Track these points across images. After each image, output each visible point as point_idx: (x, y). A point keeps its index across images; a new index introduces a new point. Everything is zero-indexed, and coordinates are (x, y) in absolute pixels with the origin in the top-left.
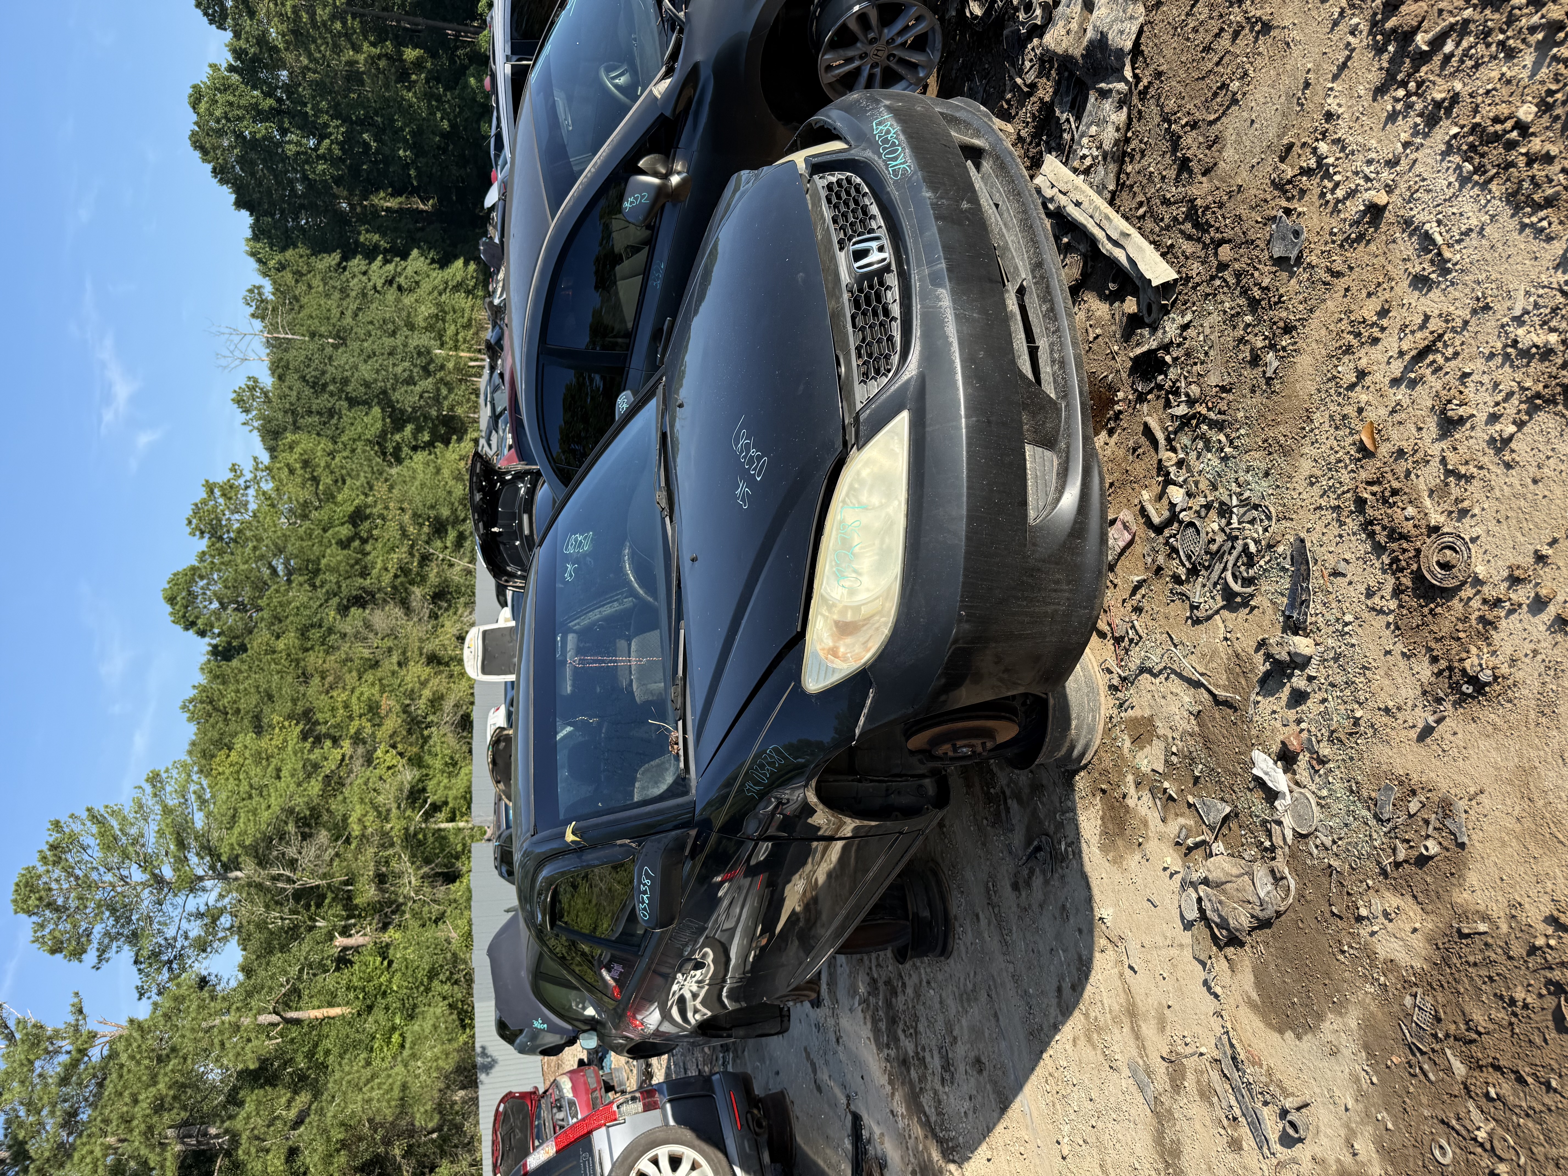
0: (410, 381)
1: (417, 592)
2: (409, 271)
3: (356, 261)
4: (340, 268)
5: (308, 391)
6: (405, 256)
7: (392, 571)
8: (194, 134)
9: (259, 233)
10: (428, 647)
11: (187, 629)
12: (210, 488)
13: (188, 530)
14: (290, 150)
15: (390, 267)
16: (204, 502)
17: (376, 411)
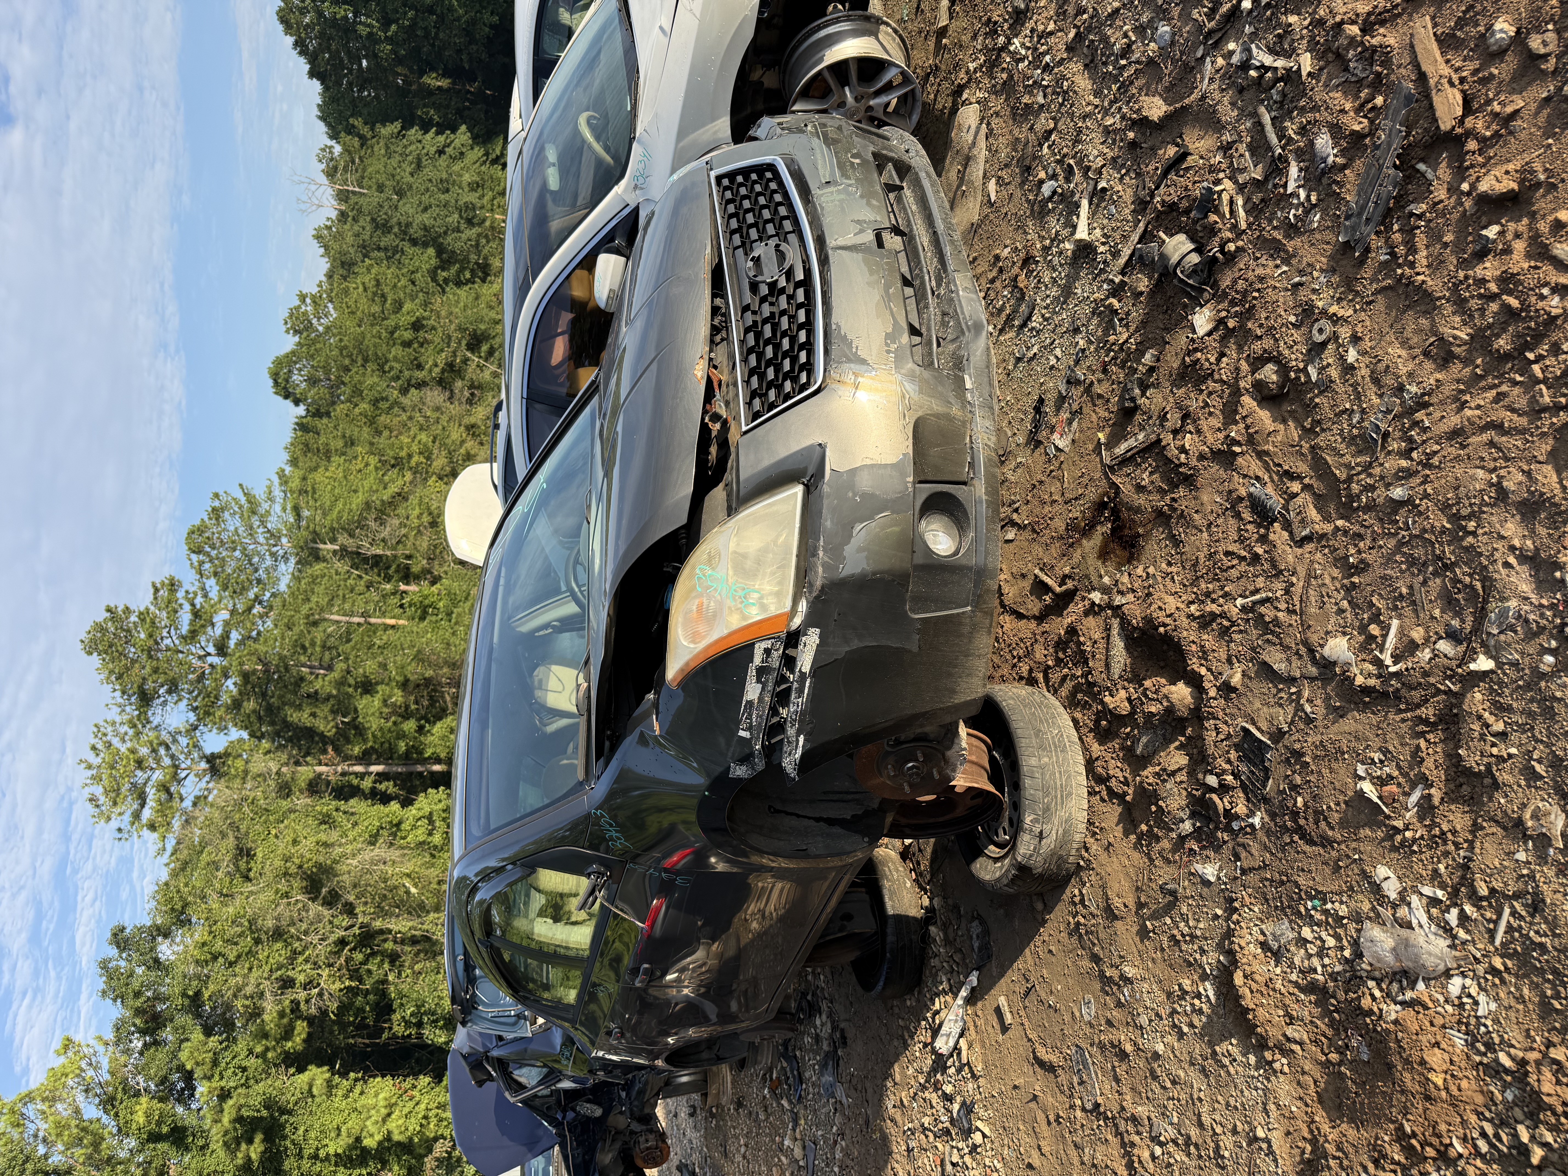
0: (458, 230)
1: (459, 384)
2: (457, 143)
3: (413, 131)
4: (400, 135)
6: (454, 130)
7: (441, 366)
8: (281, 10)
9: (328, 100)
10: (467, 421)
11: (286, 397)
12: (303, 298)
13: (284, 328)
14: (363, 31)
15: (441, 139)
16: (298, 308)
17: (431, 251)
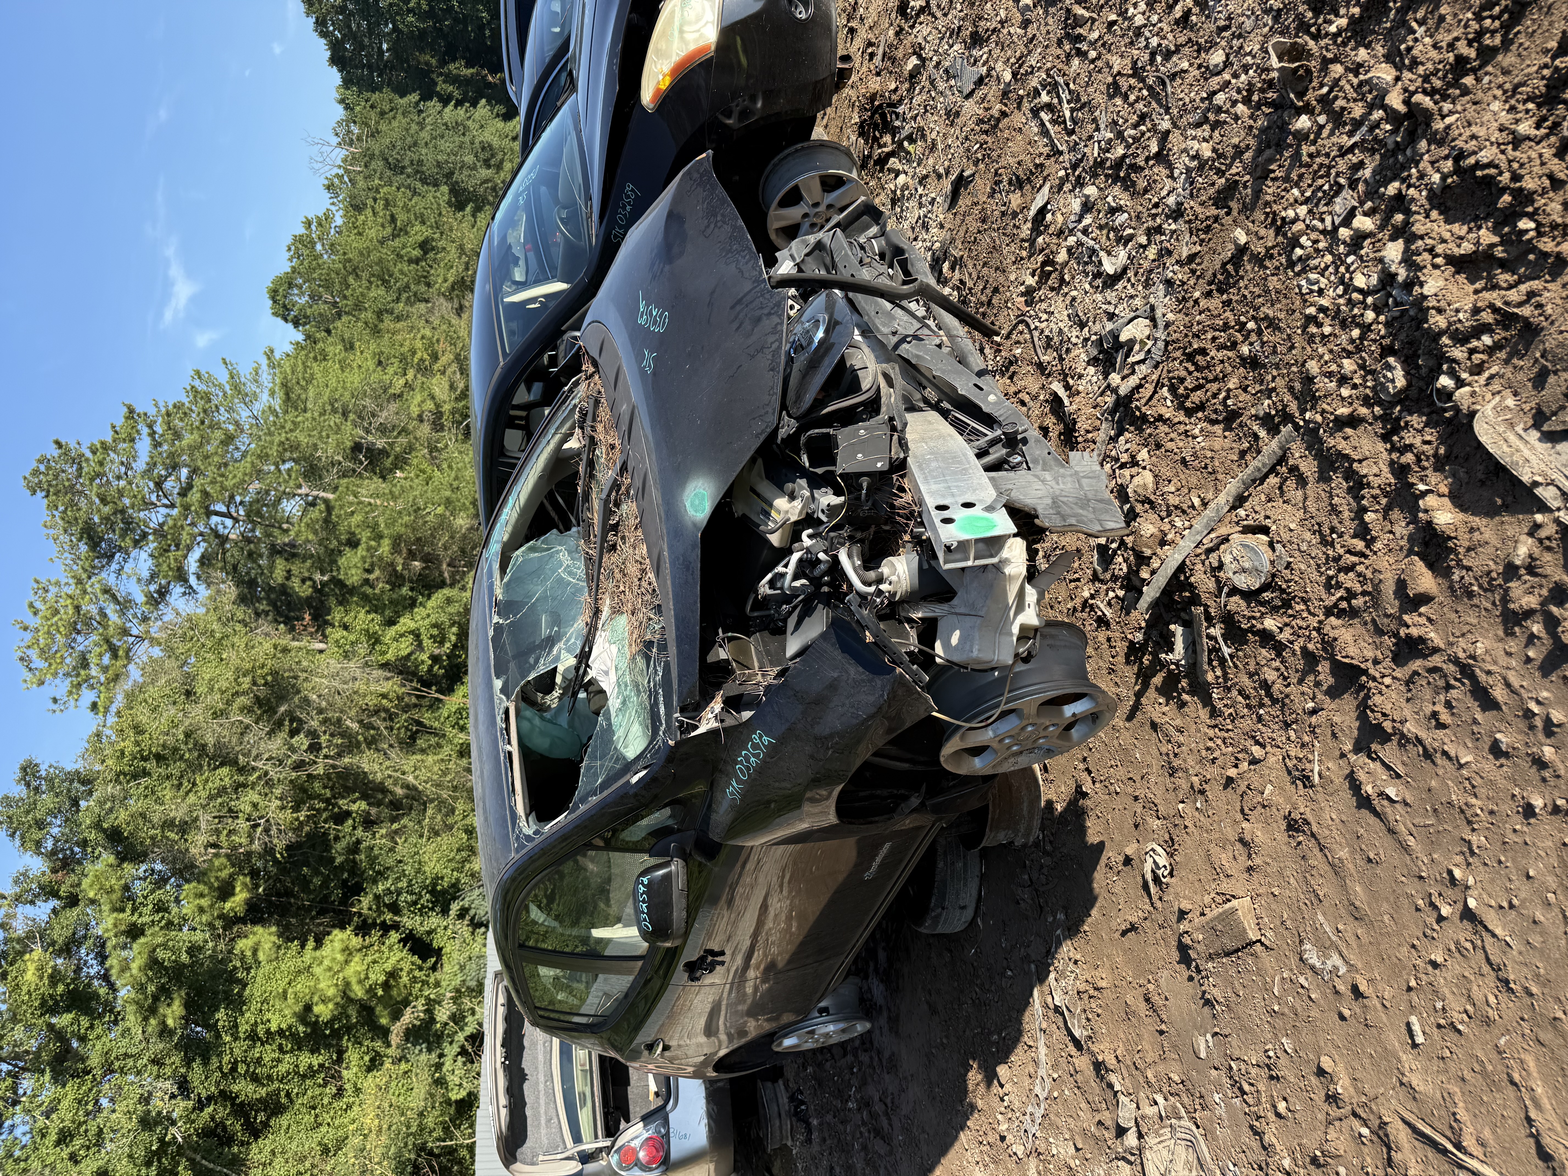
2: (477, 115)
3: (432, 103)
4: (419, 106)
5: (389, 173)
6: (474, 104)
9: (347, 83)
11: (285, 318)
12: (308, 224)
15: (461, 111)
16: (302, 234)
